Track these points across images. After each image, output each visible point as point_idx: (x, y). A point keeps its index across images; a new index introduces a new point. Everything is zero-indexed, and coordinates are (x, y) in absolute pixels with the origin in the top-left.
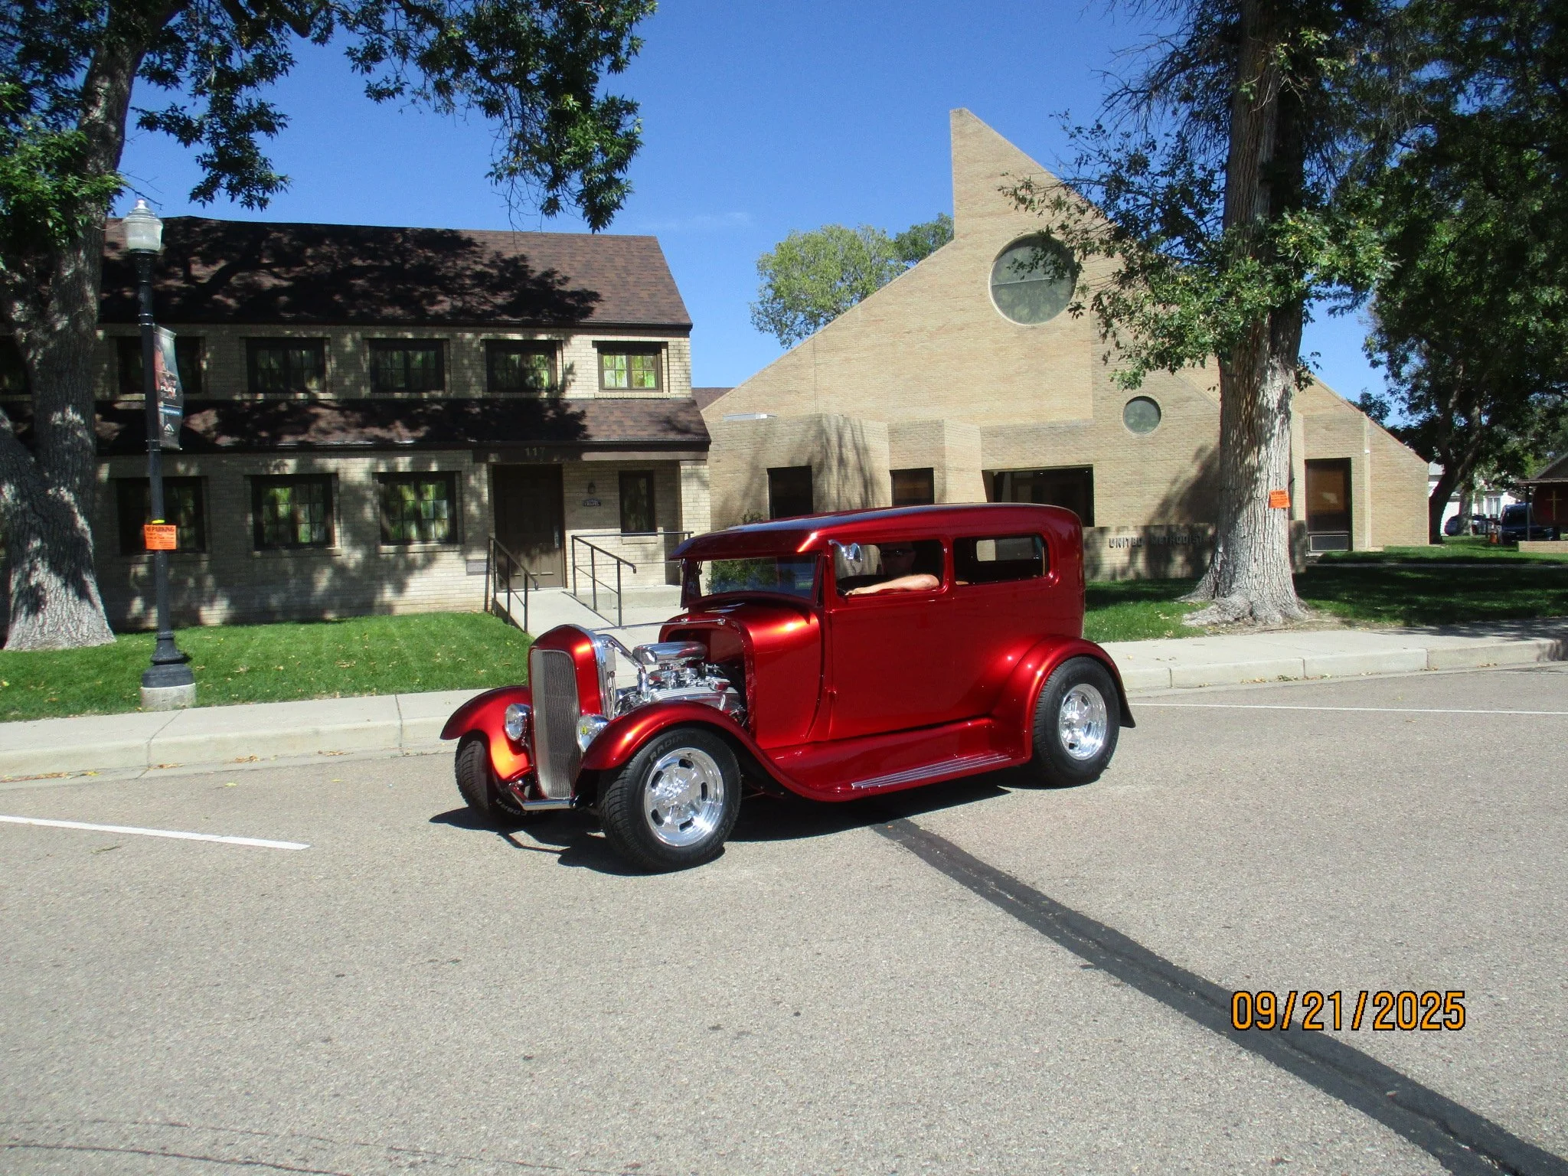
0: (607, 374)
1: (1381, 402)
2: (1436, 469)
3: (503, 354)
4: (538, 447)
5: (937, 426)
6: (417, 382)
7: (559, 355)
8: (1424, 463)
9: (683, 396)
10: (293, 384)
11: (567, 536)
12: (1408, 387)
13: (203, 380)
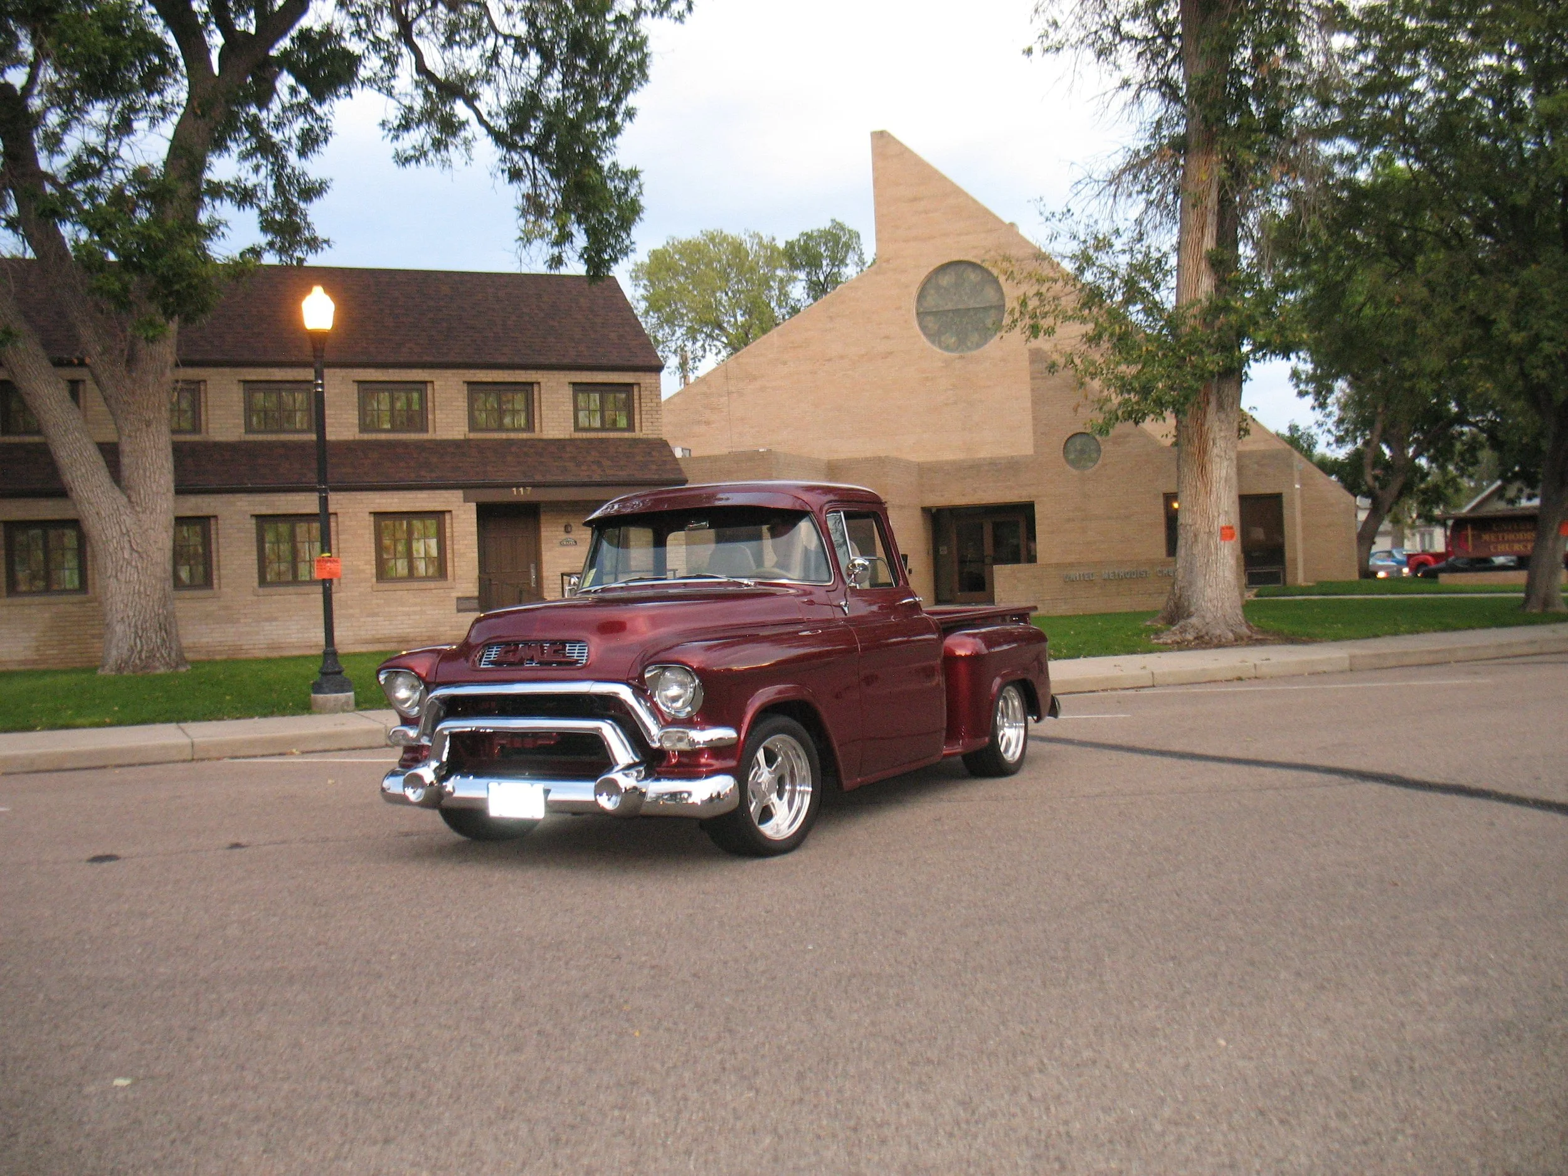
0: (581, 414)
1: (1309, 435)
2: (1363, 502)
3: (482, 395)
4: (524, 487)
5: (880, 462)
6: (402, 423)
7: (536, 396)
8: (1351, 498)
9: (655, 436)
10: (286, 425)
11: (545, 574)
12: (1335, 419)
13: (203, 423)
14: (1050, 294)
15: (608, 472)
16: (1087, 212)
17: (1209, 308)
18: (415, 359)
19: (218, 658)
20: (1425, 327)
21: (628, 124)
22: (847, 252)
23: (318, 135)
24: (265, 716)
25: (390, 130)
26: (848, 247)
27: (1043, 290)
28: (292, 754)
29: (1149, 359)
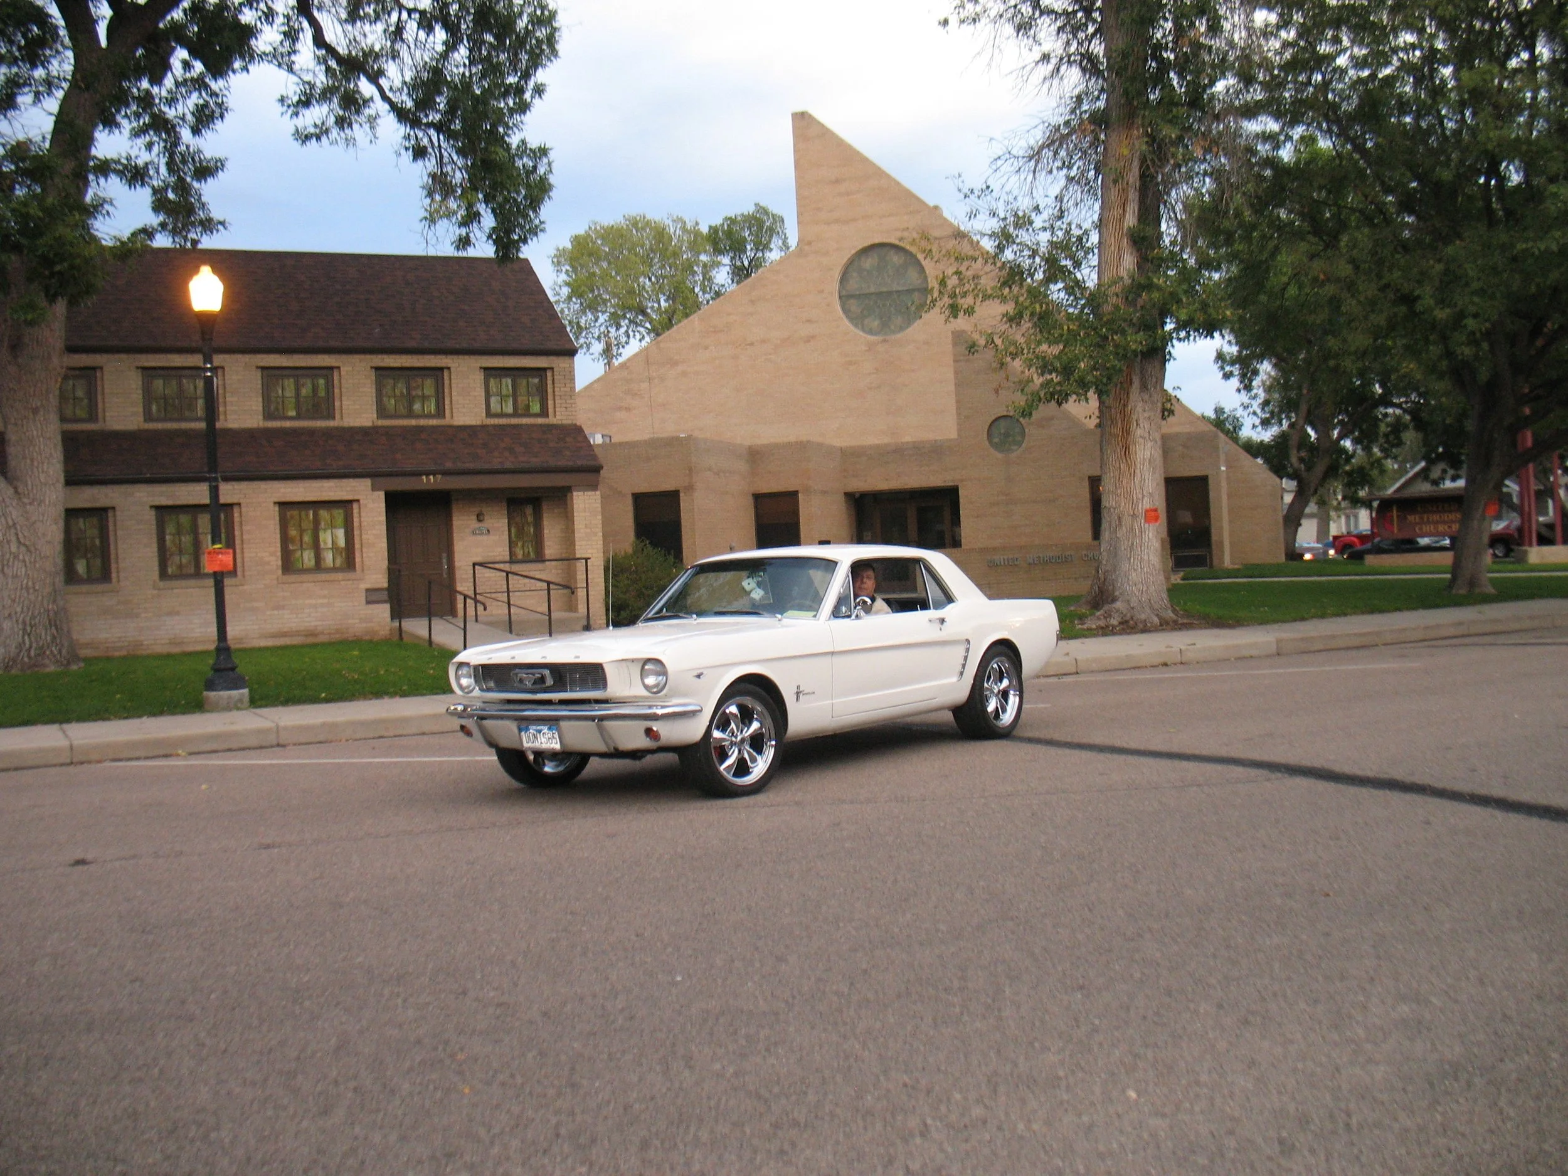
0: (494, 401)
1: (1234, 417)
2: (1289, 485)
3: (391, 381)
4: (434, 475)
5: (802, 447)
6: (308, 410)
7: (446, 382)
8: (1278, 480)
9: (569, 422)
10: (187, 414)
11: (457, 564)
12: (1260, 401)
13: (100, 410)
14: (970, 273)
15: (522, 459)
16: (1007, 189)
17: (1132, 286)
18: (321, 344)
19: (117, 654)
20: (1350, 305)
21: (537, 101)
22: (771, 236)
23: (213, 112)
24: (153, 714)
25: (289, 106)
26: (772, 231)
27: (963, 269)
28: (178, 755)
29: (1070, 339)
